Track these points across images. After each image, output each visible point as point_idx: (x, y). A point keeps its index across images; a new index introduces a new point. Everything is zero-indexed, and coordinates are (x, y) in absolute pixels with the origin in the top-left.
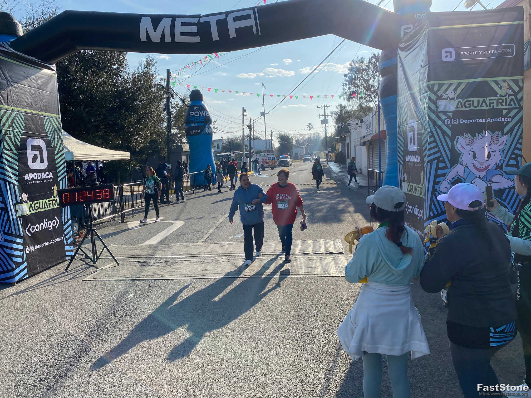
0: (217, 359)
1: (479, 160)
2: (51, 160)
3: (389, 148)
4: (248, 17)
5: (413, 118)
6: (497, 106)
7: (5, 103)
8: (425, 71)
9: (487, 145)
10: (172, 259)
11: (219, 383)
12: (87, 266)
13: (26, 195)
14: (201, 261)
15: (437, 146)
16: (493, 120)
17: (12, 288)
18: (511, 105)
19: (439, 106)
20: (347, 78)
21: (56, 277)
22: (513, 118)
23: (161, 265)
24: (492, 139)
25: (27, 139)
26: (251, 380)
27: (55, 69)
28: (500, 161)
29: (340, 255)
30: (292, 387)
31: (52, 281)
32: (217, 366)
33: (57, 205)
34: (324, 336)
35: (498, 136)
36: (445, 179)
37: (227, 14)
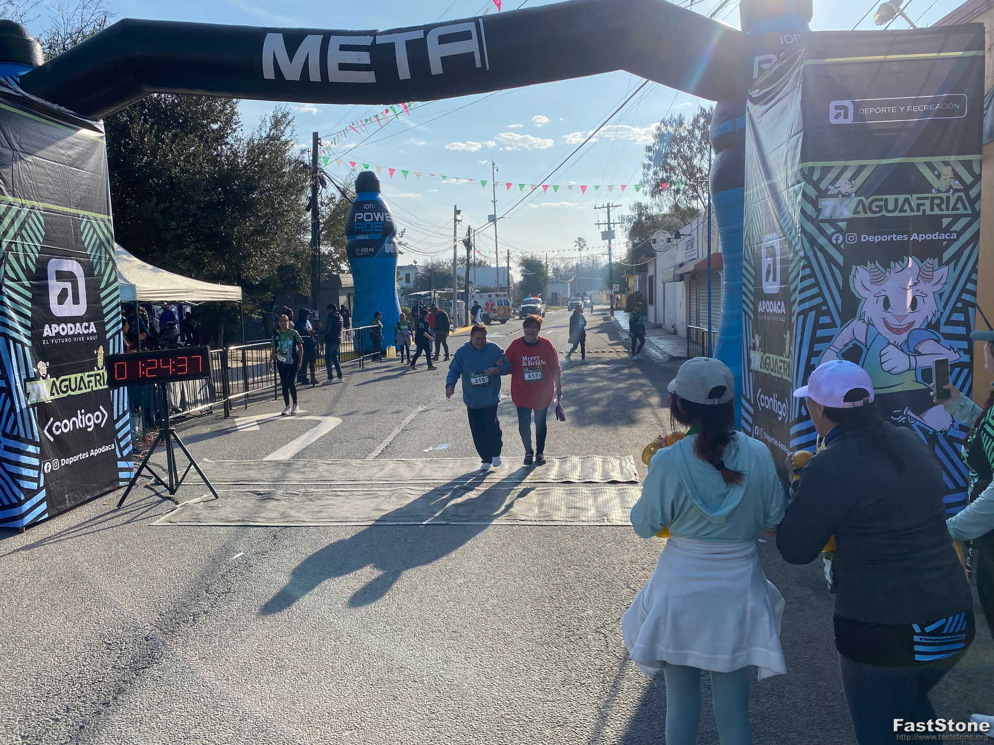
0: (396, 676)
1: (894, 312)
2: (94, 300)
3: (727, 286)
4: (465, 36)
5: (773, 230)
6: (932, 209)
7: (8, 192)
8: (797, 142)
9: (910, 284)
10: (317, 489)
11: (401, 722)
12: (158, 498)
13: (44, 364)
14: (372, 492)
15: (817, 284)
16: (922, 237)
17: (18, 537)
18: (958, 209)
19: (821, 210)
20: (650, 154)
21: (100, 519)
22: (960, 233)
23: (296, 498)
24: (921, 273)
25: (49, 259)
26: (458, 716)
27: (102, 129)
28: (934, 315)
29: (630, 487)
30: (535, 730)
31: (92, 525)
32: (396, 690)
33: (104, 385)
34: (597, 637)
35: (931, 266)
36: (831, 347)
37: (427, 29)
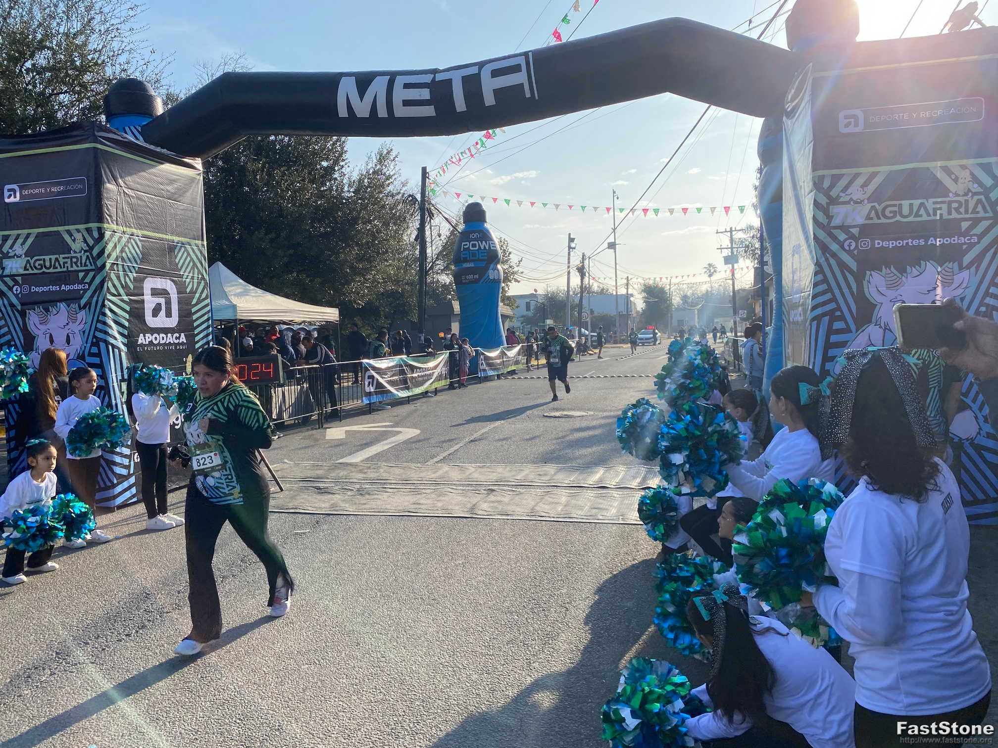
2: (186, 315)
4: (515, 69)
6: (950, 213)
7: (112, 221)
8: (809, 152)
10: (372, 486)
14: (417, 490)
15: (829, 290)
16: (940, 241)
18: (978, 213)
19: (833, 216)
22: (981, 237)
27: (200, 166)
37: (481, 65)
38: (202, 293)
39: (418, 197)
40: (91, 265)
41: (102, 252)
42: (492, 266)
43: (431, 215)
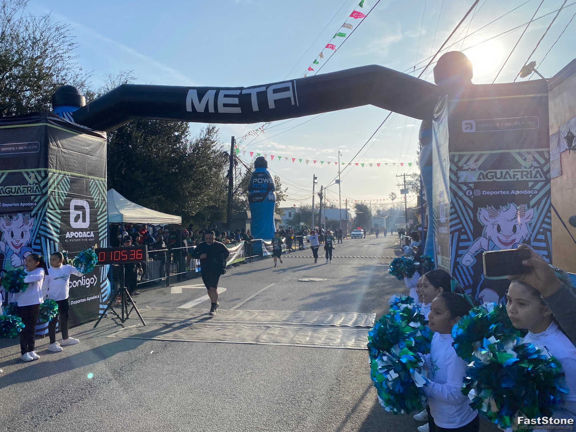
1: (503, 234)
2: (94, 220)
4: (286, 89)
6: (522, 177)
7: (53, 167)
9: (512, 218)
12: (116, 325)
14: (224, 326)
15: (458, 217)
16: (517, 192)
17: (41, 340)
18: (537, 178)
19: (460, 177)
22: (539, 191)
24: (518, 212)
25: (72, 199)
27: (105, 136)
28: (527, 236)
29: (365, 329)
36: (468, 252)
37: (268, 86)
38: (103, 208)
39: (229, 153)
40: (39, 192)
41: (46, 184)
42: (270, 192)
43: (236, 163)
